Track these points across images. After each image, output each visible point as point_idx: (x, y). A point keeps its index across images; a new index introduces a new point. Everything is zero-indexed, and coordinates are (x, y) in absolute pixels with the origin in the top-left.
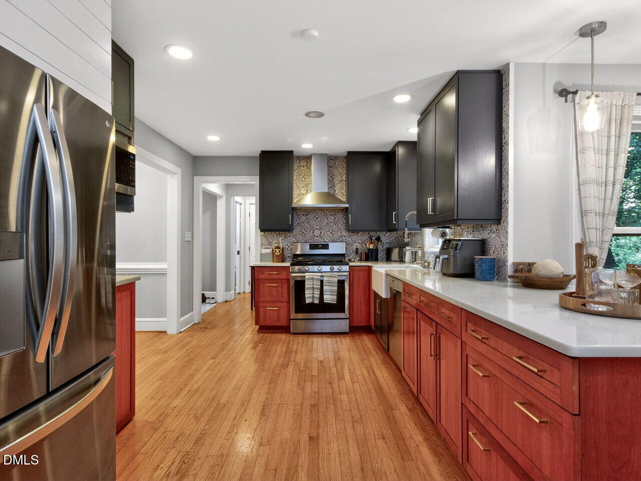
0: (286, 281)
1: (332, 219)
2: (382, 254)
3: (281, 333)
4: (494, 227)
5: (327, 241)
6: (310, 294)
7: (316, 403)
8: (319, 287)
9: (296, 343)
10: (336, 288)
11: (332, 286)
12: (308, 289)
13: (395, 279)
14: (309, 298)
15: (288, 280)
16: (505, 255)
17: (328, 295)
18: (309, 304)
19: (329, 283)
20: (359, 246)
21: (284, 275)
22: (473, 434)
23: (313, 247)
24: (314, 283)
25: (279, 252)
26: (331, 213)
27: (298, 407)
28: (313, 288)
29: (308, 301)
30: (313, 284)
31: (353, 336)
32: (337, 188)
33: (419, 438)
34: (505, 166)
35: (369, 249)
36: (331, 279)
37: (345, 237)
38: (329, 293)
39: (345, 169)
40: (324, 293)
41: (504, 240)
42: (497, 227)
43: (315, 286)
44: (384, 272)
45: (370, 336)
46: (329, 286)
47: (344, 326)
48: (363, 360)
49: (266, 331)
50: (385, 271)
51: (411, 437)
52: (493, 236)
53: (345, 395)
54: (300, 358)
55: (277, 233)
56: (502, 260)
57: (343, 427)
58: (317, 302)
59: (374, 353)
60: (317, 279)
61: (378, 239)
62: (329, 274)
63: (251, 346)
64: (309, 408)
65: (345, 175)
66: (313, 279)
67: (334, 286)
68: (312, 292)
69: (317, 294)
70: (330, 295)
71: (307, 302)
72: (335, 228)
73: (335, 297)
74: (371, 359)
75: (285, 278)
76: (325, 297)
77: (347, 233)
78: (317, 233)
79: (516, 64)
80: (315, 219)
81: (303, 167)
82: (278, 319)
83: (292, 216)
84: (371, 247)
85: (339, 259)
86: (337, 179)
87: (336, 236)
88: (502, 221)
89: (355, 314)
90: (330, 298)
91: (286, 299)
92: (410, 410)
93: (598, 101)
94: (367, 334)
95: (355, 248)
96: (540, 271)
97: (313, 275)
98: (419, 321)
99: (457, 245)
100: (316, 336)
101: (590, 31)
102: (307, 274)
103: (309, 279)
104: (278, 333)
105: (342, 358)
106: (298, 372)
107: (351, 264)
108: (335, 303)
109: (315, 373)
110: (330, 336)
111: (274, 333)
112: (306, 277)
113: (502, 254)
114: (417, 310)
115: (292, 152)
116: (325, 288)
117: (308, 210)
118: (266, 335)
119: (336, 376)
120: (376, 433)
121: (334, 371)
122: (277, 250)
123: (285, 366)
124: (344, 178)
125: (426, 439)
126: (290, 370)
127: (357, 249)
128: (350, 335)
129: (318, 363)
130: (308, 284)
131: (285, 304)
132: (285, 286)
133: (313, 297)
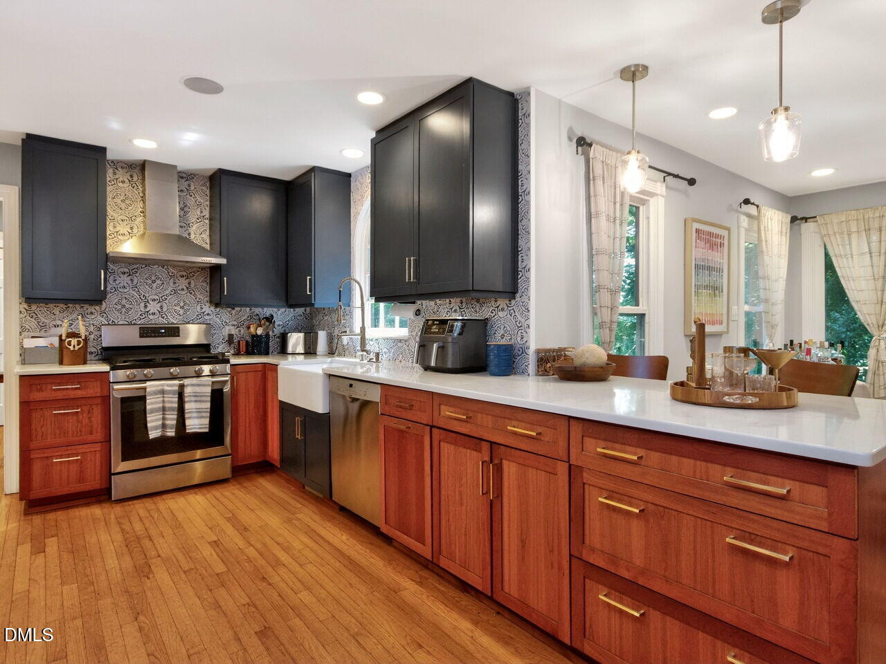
0: (99, 401)
1: (183, 283)
2: (274, 344)
3: (88, 504)
4: (502, 303)
5: (175, 322)
6: (157, 420)
7: (265, 628)
8: (176, 405)
9: (135, 519)
10: (208, 405)
11: (200, 401)
12: (153, 411)
13: (352, 382)
14: (156, 428)
15: (106, 399)
16: (525, 340)
17: (194, 418)
18: (156, 440)
19: (196, 396)
20: (234, 331)
21: (94, 390)
22: (605, 595)
23: (145, 332)
24: (166, 399)
25: (79, 343)
26: (181, 273)
27: (234, 647)
28: (164, 409)
29: (153, 434)
30: (163, 402)
31: (240, 484)
32: (193, 229)
33: (465, 625)
34: (524, 222)
35: (254, 336)
36: (198, 389)
37: (208, 314)
38: (195, 415)
39: (208, 198)
40: (187, 416)
41: (523, 320)
42: (508, 302)
43: (167, 405)
44: (321, 372)
45: (269, 477)
46: (196, 401)
47: (224, 468)
48: (289, 521)
49: (49, 508)
50: (323, 370)
51: (455, 628)
52: (501, 314)
53: (305, 593)
54: (166, 545)
55: (62, 305)
56: (518, 346)
57: (345, 653)
58: (171, 433)
59: (299, 505)
60: (172, 392)
61: (270, 319)
62: (195, 381)
63: (26, 548)
64: (255, 640)
65: (208, 209)
66: (163, 392)
67: (206, 401)
68: (161, 416)
69: (172, 419)
70: (197, 418)
71: (151, 437)
72: (190, 299)
73: (207, 421)
74: (300, 516)
75: (98, 395)
76: (188, 422)
77: (212, 308)
78: (154, 307)
79: (537, 91)
80: (150, 282)
81: (123, 182)
82: (81, 479)
83: (105, 274)
84: (260, 331)
85: (202, 353)
86: (193, 215)
87: (192, 314)
88: (518, 295)
89: (241, 445)
90: (197, 423)
91: (98, 435)
92: (420, 584)
93: (640, 158)
94: (263, 476)
95: (227, 334)
96: (587, 358)
97: (163, 385)
98: (435, 443)
99: (453, 326)
100: (169, 496)
101: (633, 73)
102: (148, 383)
103: (155, 393)
104: (77, 506)
105: (250, 527)
106: (183, 576)
107: (234, 361)
108: (207, 430)
109: (220, 568)
110: (197, 490)
111: (68, 508)
112: (148, 390)
113: (519, 339)
114: (432, 427)
115: (102, 150)
116: (187, 406)
117: (134, 264)
118: (51, 516)
119: (263, 562)
120: (404, 642)
121: (252, 552)
122: (74, 341)
123: (144, 571)
124: (207, 213)
125: (476, 623)
126: (161, 575)
127: (231, 336)
128: (235, 483)
129: (212, 546)
130: (152, 403)
131: (98, 447)
132: (97, 413)
133: (164, 426)
